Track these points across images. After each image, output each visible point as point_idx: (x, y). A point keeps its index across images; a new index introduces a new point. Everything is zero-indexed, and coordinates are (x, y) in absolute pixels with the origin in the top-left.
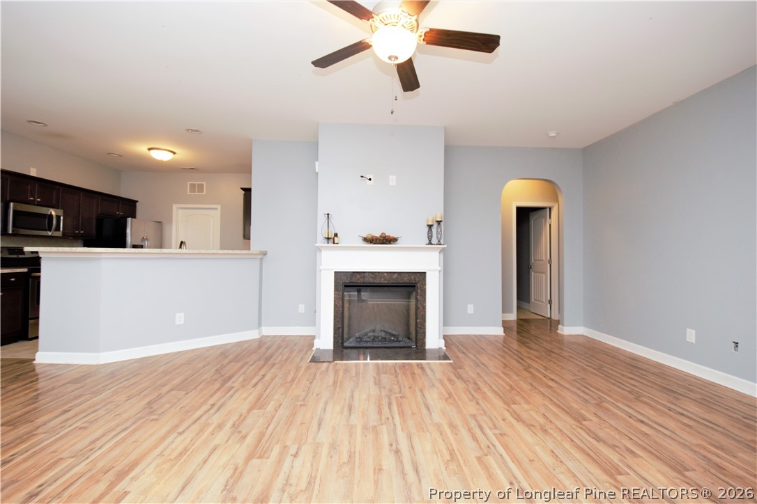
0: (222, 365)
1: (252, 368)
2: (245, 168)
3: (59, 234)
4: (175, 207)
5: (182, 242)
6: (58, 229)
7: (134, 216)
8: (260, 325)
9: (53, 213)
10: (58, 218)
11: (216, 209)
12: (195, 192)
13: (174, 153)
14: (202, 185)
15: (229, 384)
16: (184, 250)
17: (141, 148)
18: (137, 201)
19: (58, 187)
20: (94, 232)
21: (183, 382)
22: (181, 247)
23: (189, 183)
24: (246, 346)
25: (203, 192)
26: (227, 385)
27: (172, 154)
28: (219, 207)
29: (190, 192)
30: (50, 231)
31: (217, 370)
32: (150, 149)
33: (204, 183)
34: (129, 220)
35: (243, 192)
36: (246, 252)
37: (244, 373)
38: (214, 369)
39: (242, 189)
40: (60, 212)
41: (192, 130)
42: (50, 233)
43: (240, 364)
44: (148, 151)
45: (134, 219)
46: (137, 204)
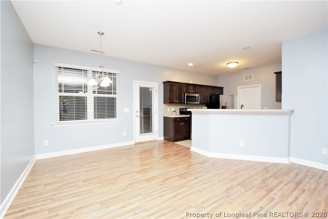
0: (266, 178)
1: (286, 187)
2: (278, 60)
3: (198, 103)
4: (238, 88)
5: (242, 105)
6: (198, 101)
7: (222, 94)
8: (289, 155)
9: (197, 96)
10: (198, 97)
11: (259, 86)
12: (247, 79)
13: (238, 63)
14: (251, 75)
15: (271, 195)
16: (243, 110)
17: (224, 65)
18: (223, 88)
19: (198, 86)
20: (209, 101)
21: (244, 182)
22: (241, 108)
23: (245, 76)
24: (280, 167)
25: (251, 79)
26: (270, 195)
27: (237, 63)
28: (260, 85)
29: (245, 80)
30: (196, 102)
31: (263, 180)
32: (227, 64)
33: (252, 74)
34: (221, 95)
35: (276, 75)
36: (279, 110)
37: (281, 190)
38: (261, 179)
39: (275, 73)
40: (199, 95)
41: (246, 48)
42: (196, 103)
43: (277, 181)
44: (227, 65)
45: (222, 95)
46: (224, 89)
